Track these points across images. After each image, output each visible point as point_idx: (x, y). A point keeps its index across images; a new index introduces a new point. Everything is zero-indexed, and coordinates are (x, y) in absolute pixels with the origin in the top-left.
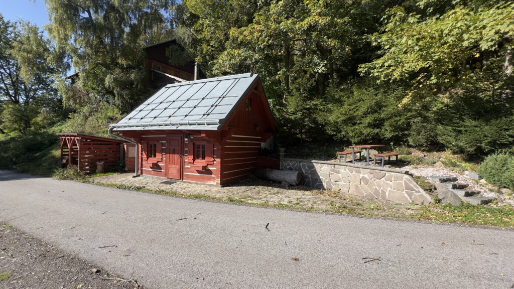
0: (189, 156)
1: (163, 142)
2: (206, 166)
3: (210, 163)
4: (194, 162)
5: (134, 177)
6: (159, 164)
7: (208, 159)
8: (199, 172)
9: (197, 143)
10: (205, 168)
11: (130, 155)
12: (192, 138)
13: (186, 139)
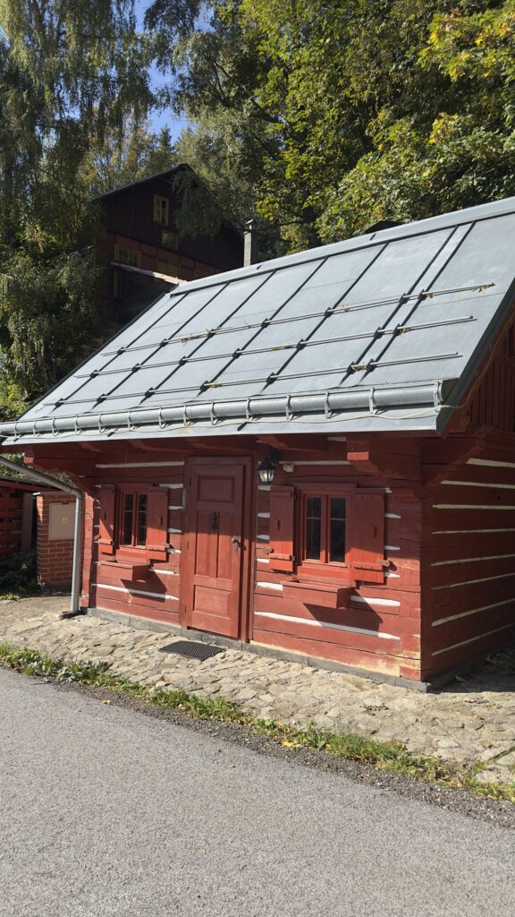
0: (276, 544)
1: (174, 486)
2: (352, 591)
3: (368, 577)
4: (295, 571)
5: (67, 616)
6: (159, 571)
7: (358, 559)
8: (318, 612)
9: (311, 491)
10: (346, 596)
11: (55, 533)
12: (289, 469)
13: (265, 476)
